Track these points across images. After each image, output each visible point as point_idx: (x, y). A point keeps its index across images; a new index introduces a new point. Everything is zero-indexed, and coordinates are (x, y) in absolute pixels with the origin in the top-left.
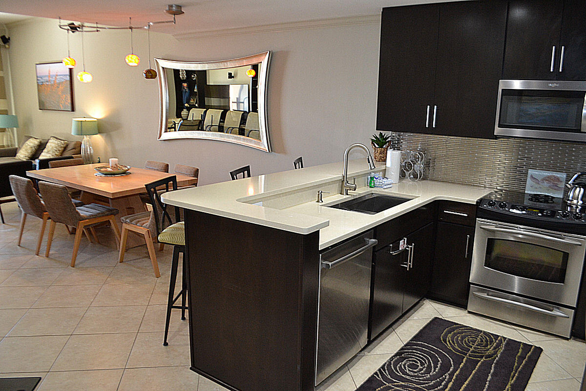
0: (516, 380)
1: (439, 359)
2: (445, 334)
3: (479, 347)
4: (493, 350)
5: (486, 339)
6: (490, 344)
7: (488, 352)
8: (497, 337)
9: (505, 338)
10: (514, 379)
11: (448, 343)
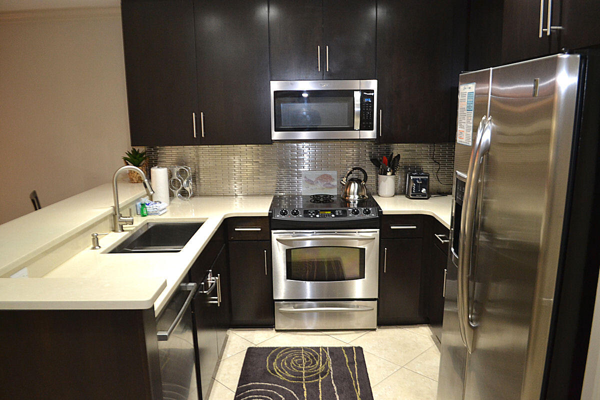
0: (361, 390)
1: (280, 396)
2: (269, 364)
3: (309, 367)
4: (323, 364)
5: (310, 355)
6: (317, 360)
7: (320, 368)
8: (317, 349)
9: (325, 348)
10: (359, 389)
11: (278, 373)
